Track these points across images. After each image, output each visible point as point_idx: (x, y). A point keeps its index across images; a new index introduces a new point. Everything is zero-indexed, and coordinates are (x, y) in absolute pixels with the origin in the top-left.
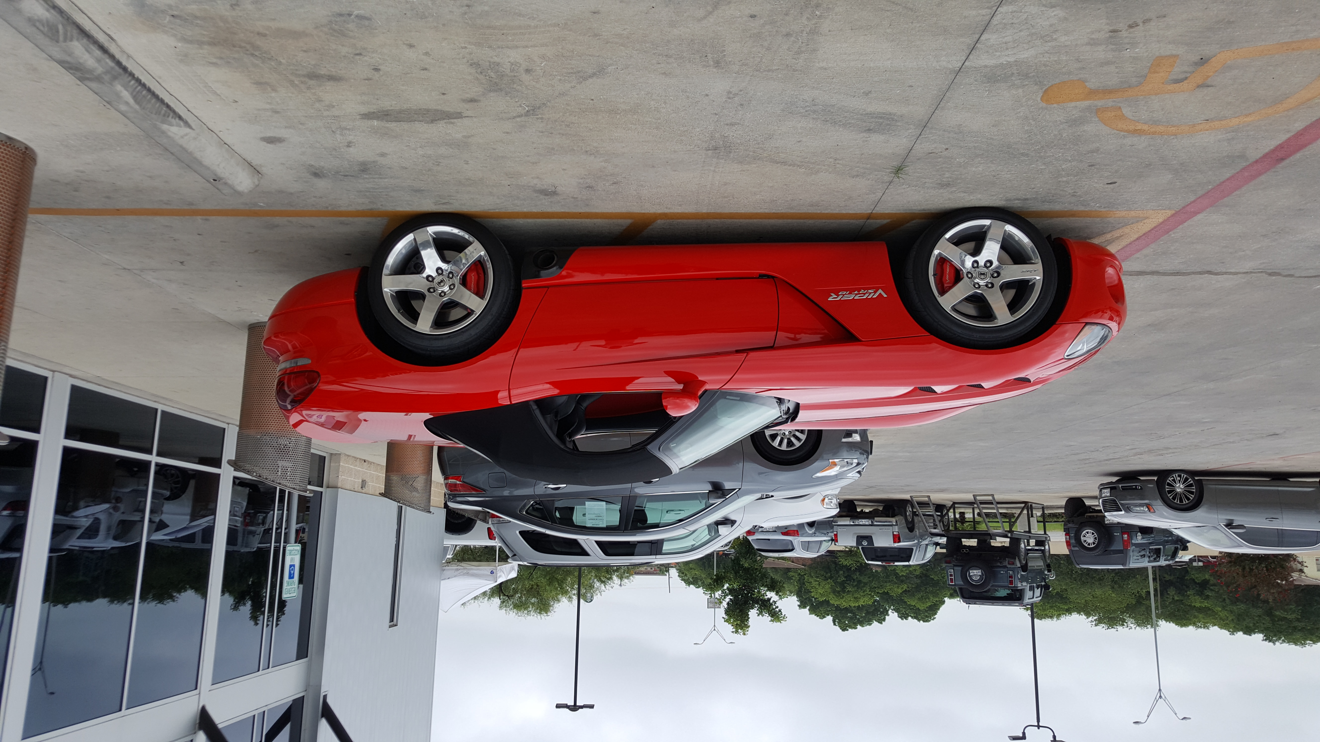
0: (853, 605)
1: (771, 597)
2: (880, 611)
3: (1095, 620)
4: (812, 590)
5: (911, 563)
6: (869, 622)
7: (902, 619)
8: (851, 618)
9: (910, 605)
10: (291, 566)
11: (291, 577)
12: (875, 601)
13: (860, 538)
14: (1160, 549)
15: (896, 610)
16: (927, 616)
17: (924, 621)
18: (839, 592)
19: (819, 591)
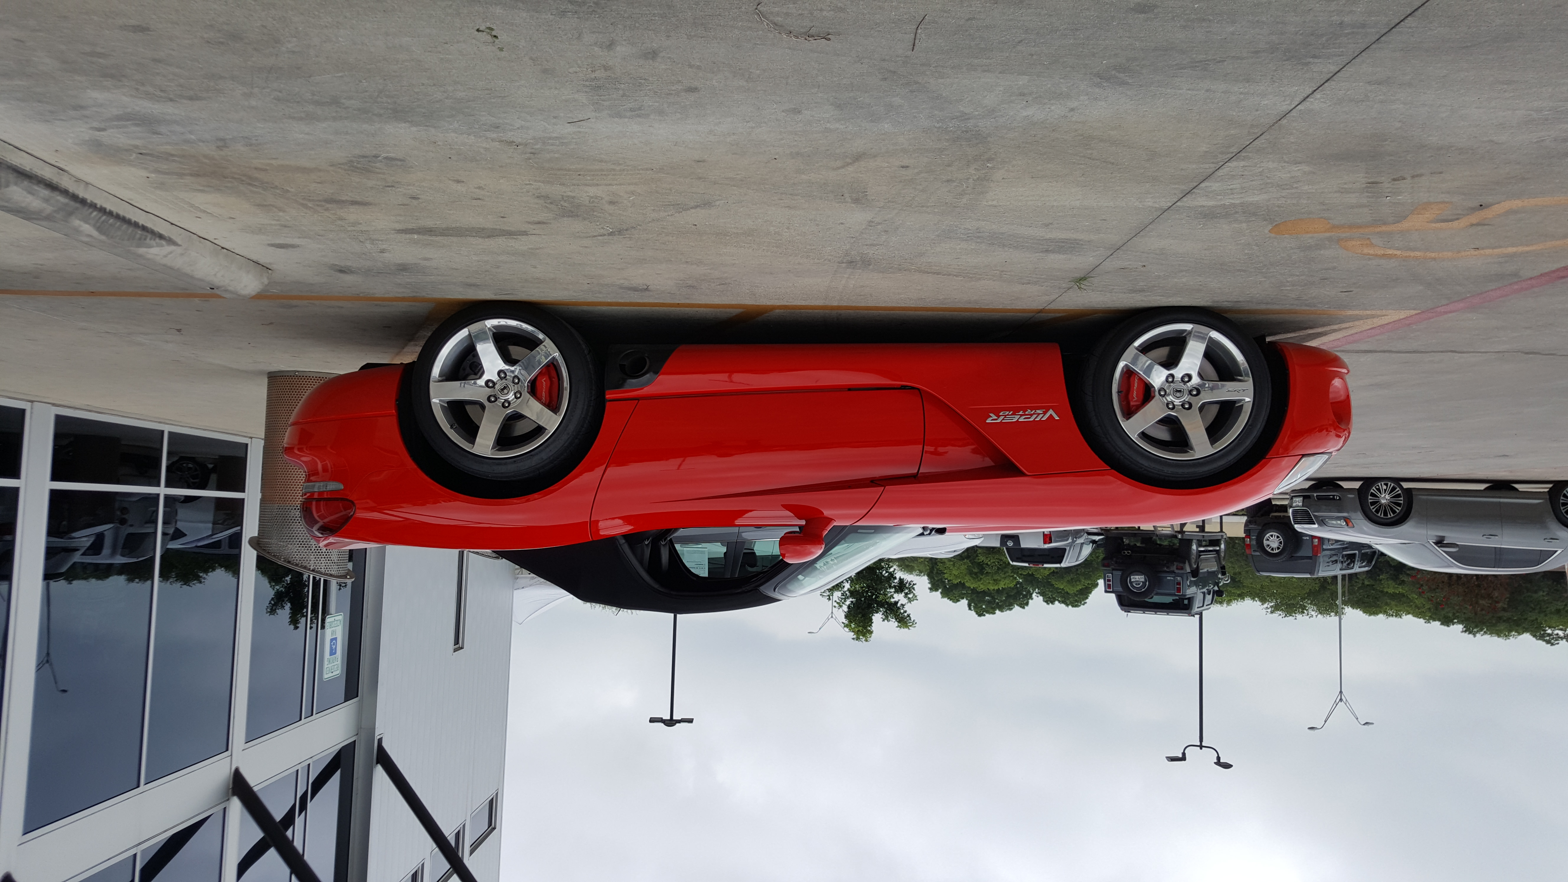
0: (991, 588)
1: (899, 600)
2: (1022, 594)
3: (1271, 607)
4: (945, 571)
5: (1063, 565)
6: (1010, 607)
7: (1048, 604)
8: (989, 602)
9: (1058, 588)
10: (332, 640)
11: (333, 652)
12: (1018, 583)
13: (1005, 538)
14: (1355, 555)
15: (1042, 594)
16: (1076, 601)
17: (1073, 606)
18: (976, 574)
19: (954, 572)
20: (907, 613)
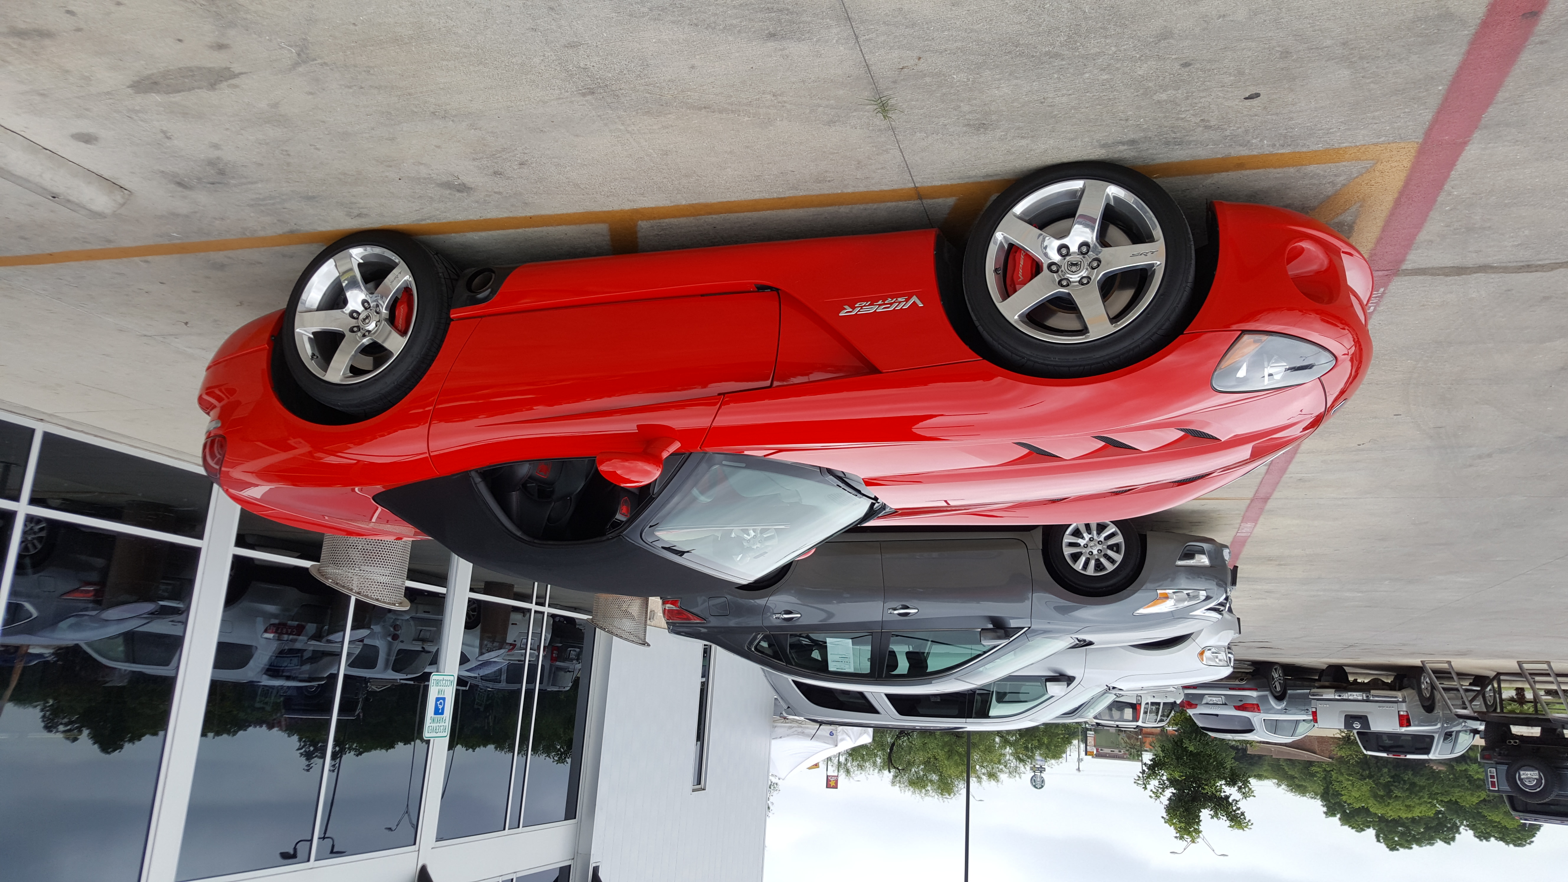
0: (1404, 816)
1: (1230, 795)
2: (1446, 826)
4: (1343, 793)
6: (1430, 841)
7: (1481, 840)
8: (1403, 834)
9: (1492, 821)
10: (438, 699)
11: (438, 711)
12: (1440, 812)
13: (1350, 719)
15: (1472, 827)
16: (1519, 838)
17: (1515, 845)
18: (1382, 797)
19: (1353, 794)
20: (1241, 810)
